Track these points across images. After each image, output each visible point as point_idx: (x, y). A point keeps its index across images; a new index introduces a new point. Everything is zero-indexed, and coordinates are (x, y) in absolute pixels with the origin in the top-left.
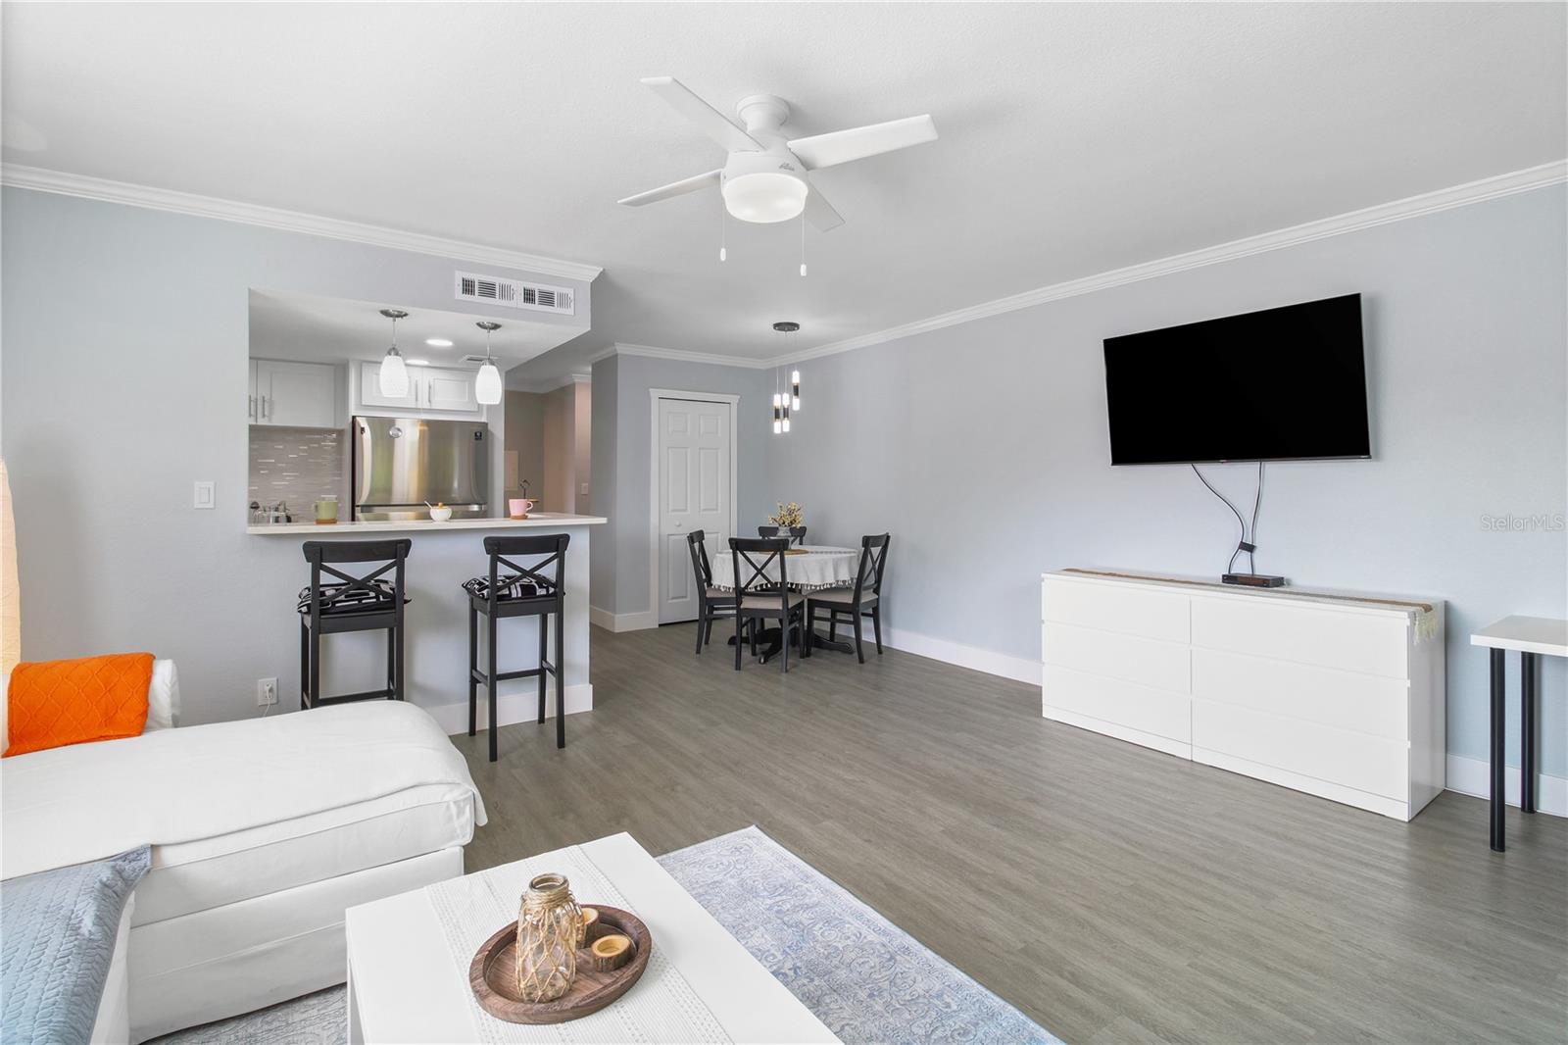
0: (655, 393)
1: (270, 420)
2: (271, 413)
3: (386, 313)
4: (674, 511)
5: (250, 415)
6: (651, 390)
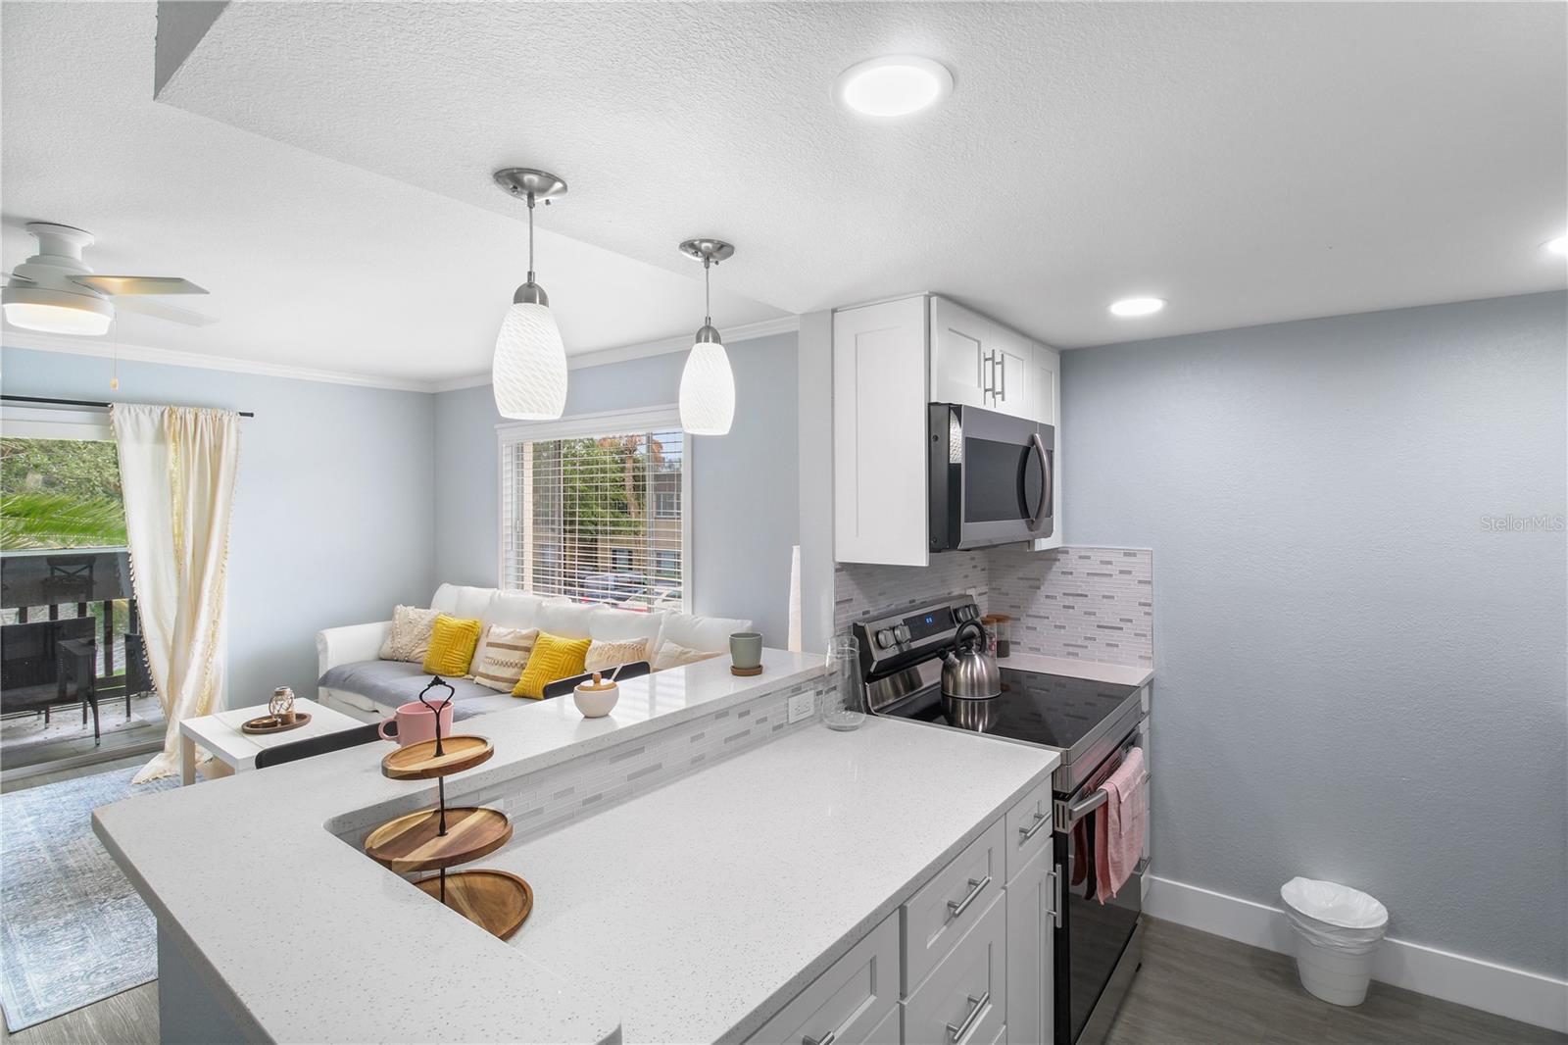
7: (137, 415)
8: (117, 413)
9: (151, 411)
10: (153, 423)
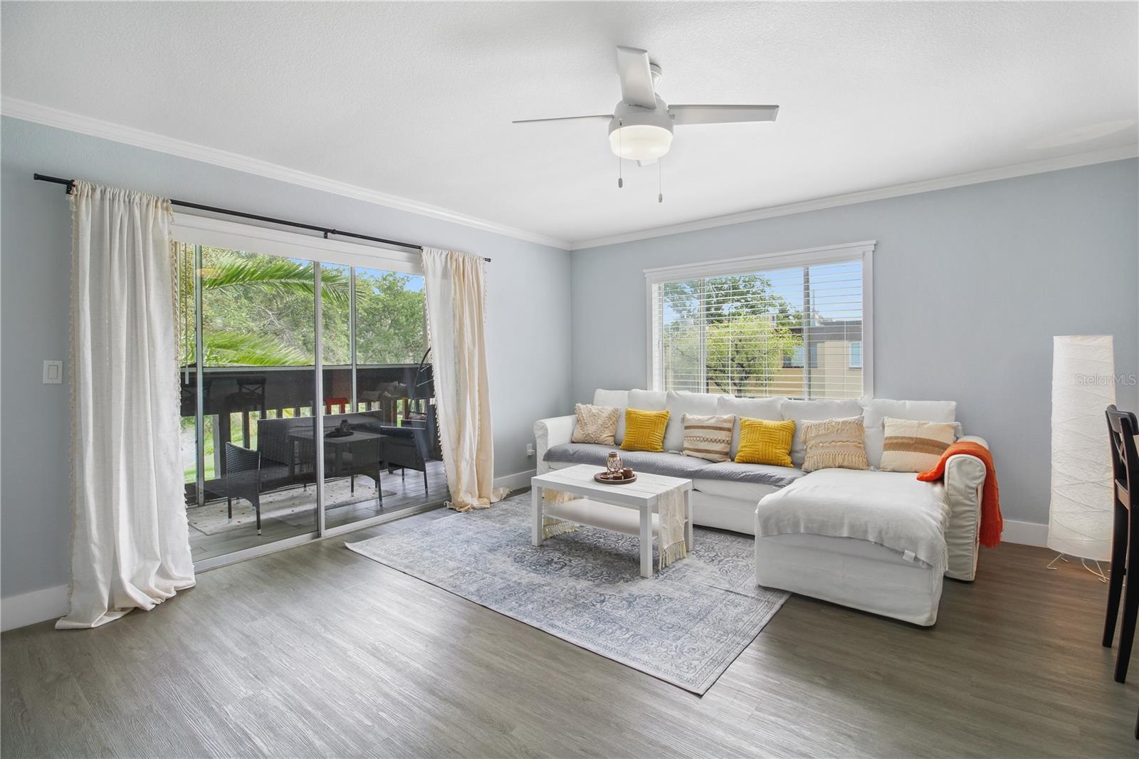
7: (434, 257)
8: (426, 255)
9: (441, 253)
10: (441, 261)
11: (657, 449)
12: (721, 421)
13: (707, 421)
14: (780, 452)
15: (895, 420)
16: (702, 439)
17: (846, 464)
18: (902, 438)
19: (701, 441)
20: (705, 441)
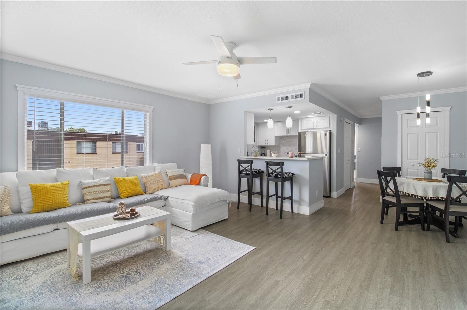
0: (399, 113)
1: (290, 134)
2: (290, 132)
3: (269, 110)
4: (410, 159)
5: (286, 133)
6: (397, 111)
11: (68, 205)
12: (107, 181)
13: (99, 182)
14: (140, 189)
15: (171, 170)
16: (100, 192)
17: (163, 188)
18: (176, 175)
19: (99, 193)
20: (102, 192)
